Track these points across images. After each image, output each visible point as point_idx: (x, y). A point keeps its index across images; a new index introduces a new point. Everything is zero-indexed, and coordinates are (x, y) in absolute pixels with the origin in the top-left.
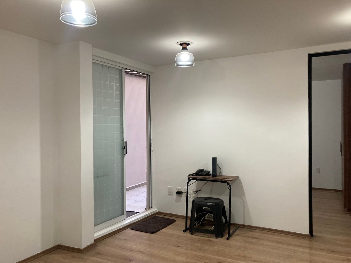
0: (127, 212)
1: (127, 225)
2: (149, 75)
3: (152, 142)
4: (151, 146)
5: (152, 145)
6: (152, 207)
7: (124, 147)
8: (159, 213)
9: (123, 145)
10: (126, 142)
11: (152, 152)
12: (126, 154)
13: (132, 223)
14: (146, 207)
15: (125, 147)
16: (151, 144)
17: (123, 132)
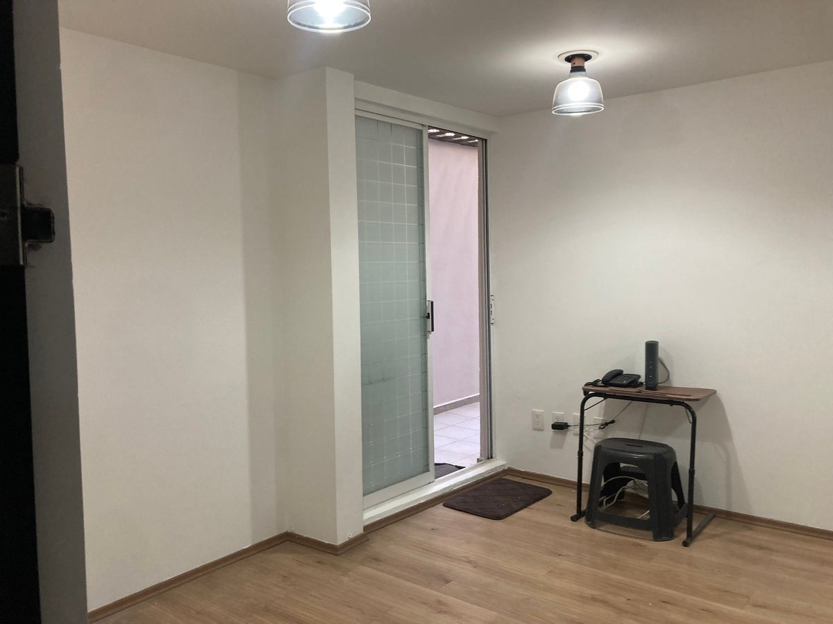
0: (436, 464)
1: (436, 495)
2: (486, 140)
3: (491, 302)
4: (489, 313)
5: (492, 309)
6: (494, 456)
7: (427, 315)
8: (510, 471)
9: (426, 309)
10: (432, 303)
11: (492, 327)
12: (433, 330)
13: (447, 491)
14: (479, 456)
15: (429, 314)
16: (489, 306)
17: (424, 280)
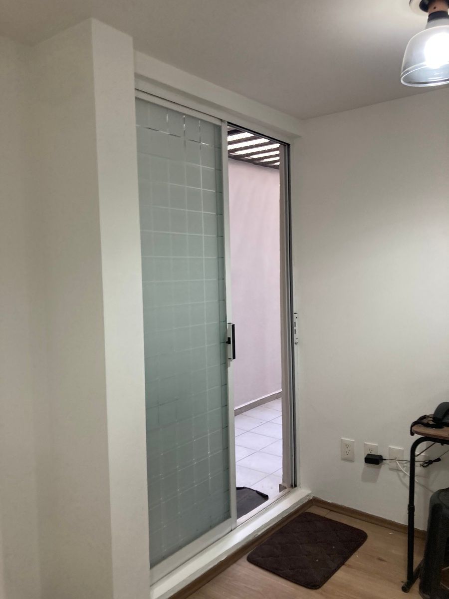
1: (239, 547)
2: (289, 145)
3: (295, 320)
4: (292, 332)
5: (296, 328)
7: (227, 340)
9: (226, 333)
10: (233, 326)
11: (295, 346)
12: (234, 358)
14: (281, 482)
15: (229, 338)
16: (292, 325)
17: (224, 300)
